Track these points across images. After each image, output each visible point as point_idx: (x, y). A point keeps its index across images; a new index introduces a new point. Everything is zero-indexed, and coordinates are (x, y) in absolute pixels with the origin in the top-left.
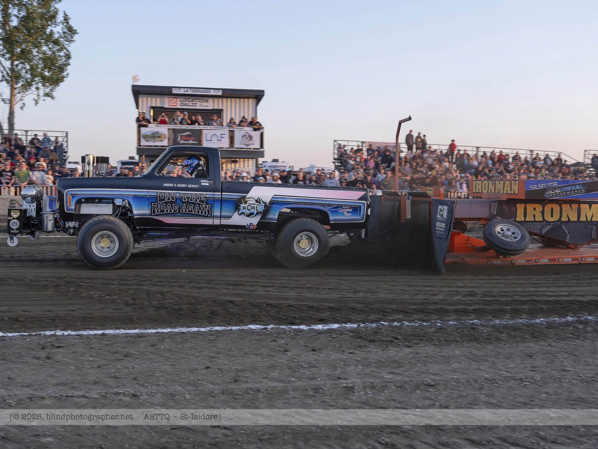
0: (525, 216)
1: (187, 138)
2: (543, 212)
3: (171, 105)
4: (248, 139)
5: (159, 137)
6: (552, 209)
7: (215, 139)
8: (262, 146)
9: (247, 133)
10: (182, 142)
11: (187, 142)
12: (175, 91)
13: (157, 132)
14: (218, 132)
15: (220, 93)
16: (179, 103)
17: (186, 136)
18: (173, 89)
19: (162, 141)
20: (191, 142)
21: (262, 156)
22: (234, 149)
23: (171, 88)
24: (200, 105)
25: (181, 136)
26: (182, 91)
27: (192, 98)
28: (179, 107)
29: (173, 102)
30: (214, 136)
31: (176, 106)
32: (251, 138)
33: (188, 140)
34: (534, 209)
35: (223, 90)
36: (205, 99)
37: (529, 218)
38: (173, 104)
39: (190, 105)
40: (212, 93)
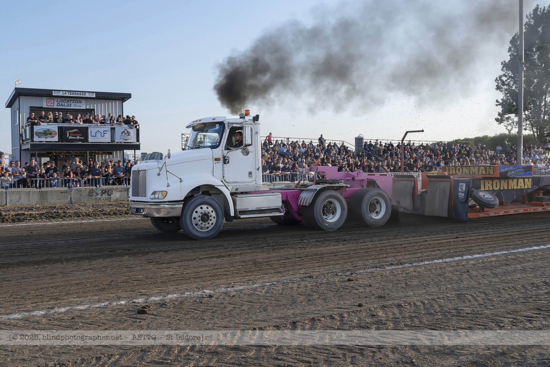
0: (485, 188)
1: (75, 135)
2: (492, 185)
3: (48, 105)
4: (127, 134)
5: (50, 134)
6: (496, 182)
7: (98, 135)
8: (138, 140)
9: (125, 129)
10: (70, 138)
11: (75, 138)
12: (54, 94)
13: (49, 130)
14: (102, 130)
15: (94, 96)
16: (56, 103)
17: (74, 133)
18: (53, 92)
19: (53, 137)
20: (78, 138)
21: (139, 149)
22: (116, 143)
23: (51, 91)
24: (74, 106)
25: (70, 133)
26: (61, 94)
27: (67, 99)
28: (55, 107)
29: (50, 102)
30: (98, 132)
31: (53, 106)
32: (129, 134)
33: (76, 137)
34: (489, 183)
35: (97, 93)
36: (79, 100)
37: (487, 189)
38: (50, 104)
39: (66, 105)
40: (87, 95)
